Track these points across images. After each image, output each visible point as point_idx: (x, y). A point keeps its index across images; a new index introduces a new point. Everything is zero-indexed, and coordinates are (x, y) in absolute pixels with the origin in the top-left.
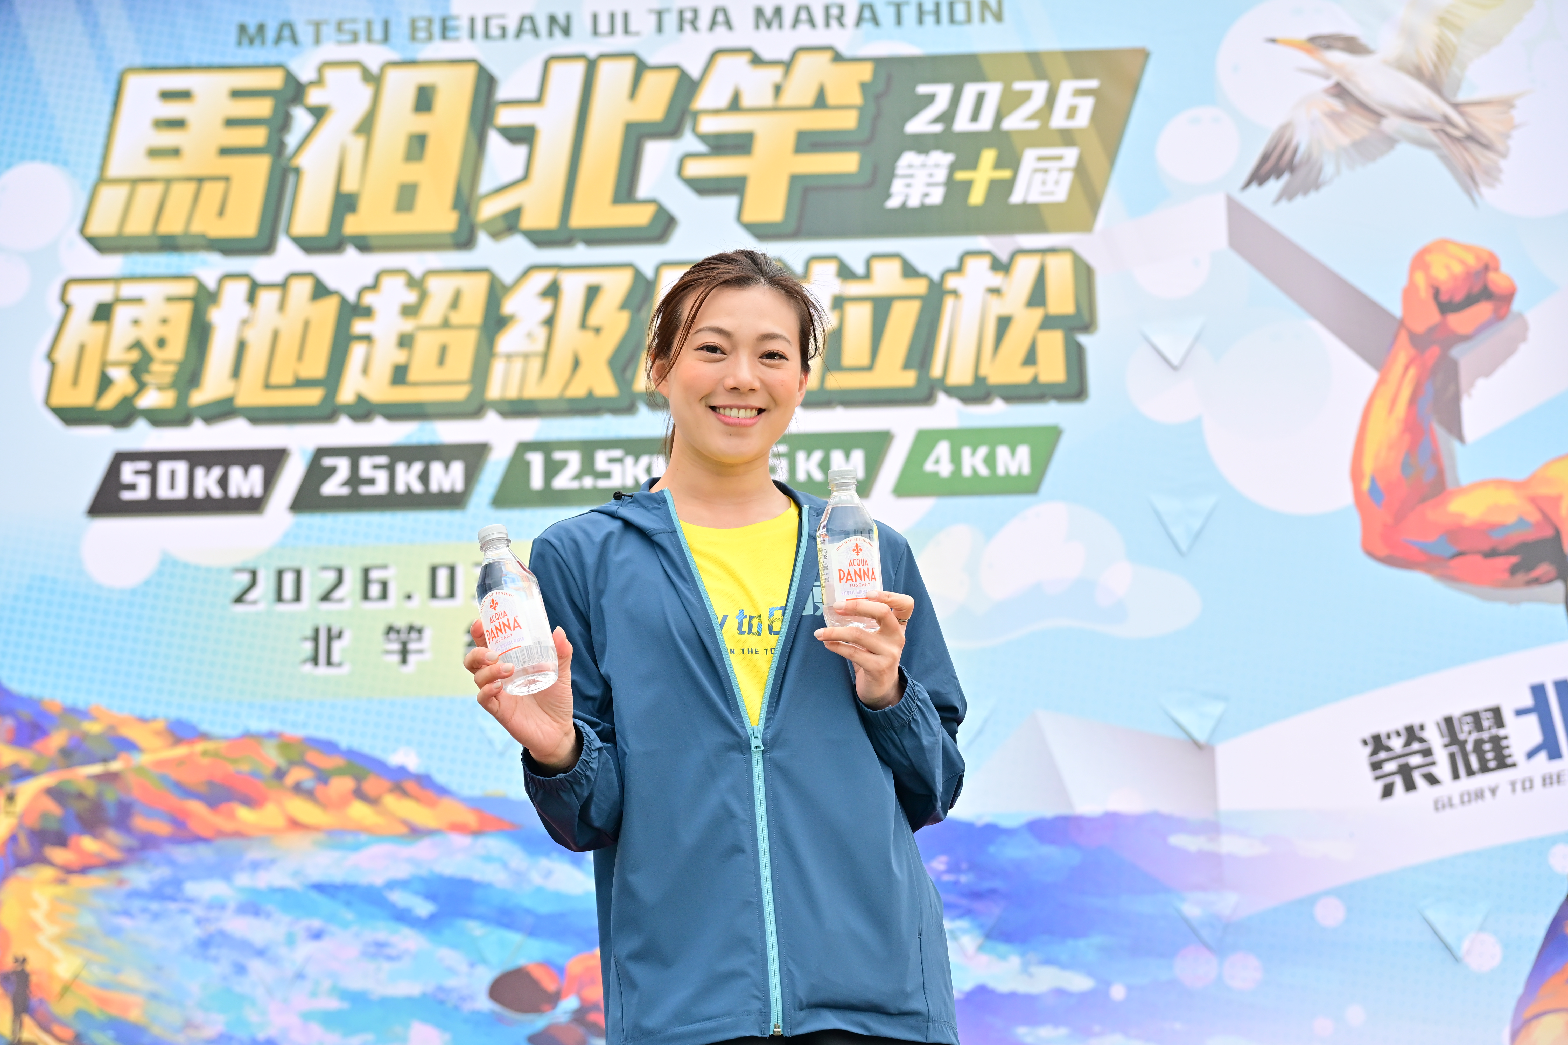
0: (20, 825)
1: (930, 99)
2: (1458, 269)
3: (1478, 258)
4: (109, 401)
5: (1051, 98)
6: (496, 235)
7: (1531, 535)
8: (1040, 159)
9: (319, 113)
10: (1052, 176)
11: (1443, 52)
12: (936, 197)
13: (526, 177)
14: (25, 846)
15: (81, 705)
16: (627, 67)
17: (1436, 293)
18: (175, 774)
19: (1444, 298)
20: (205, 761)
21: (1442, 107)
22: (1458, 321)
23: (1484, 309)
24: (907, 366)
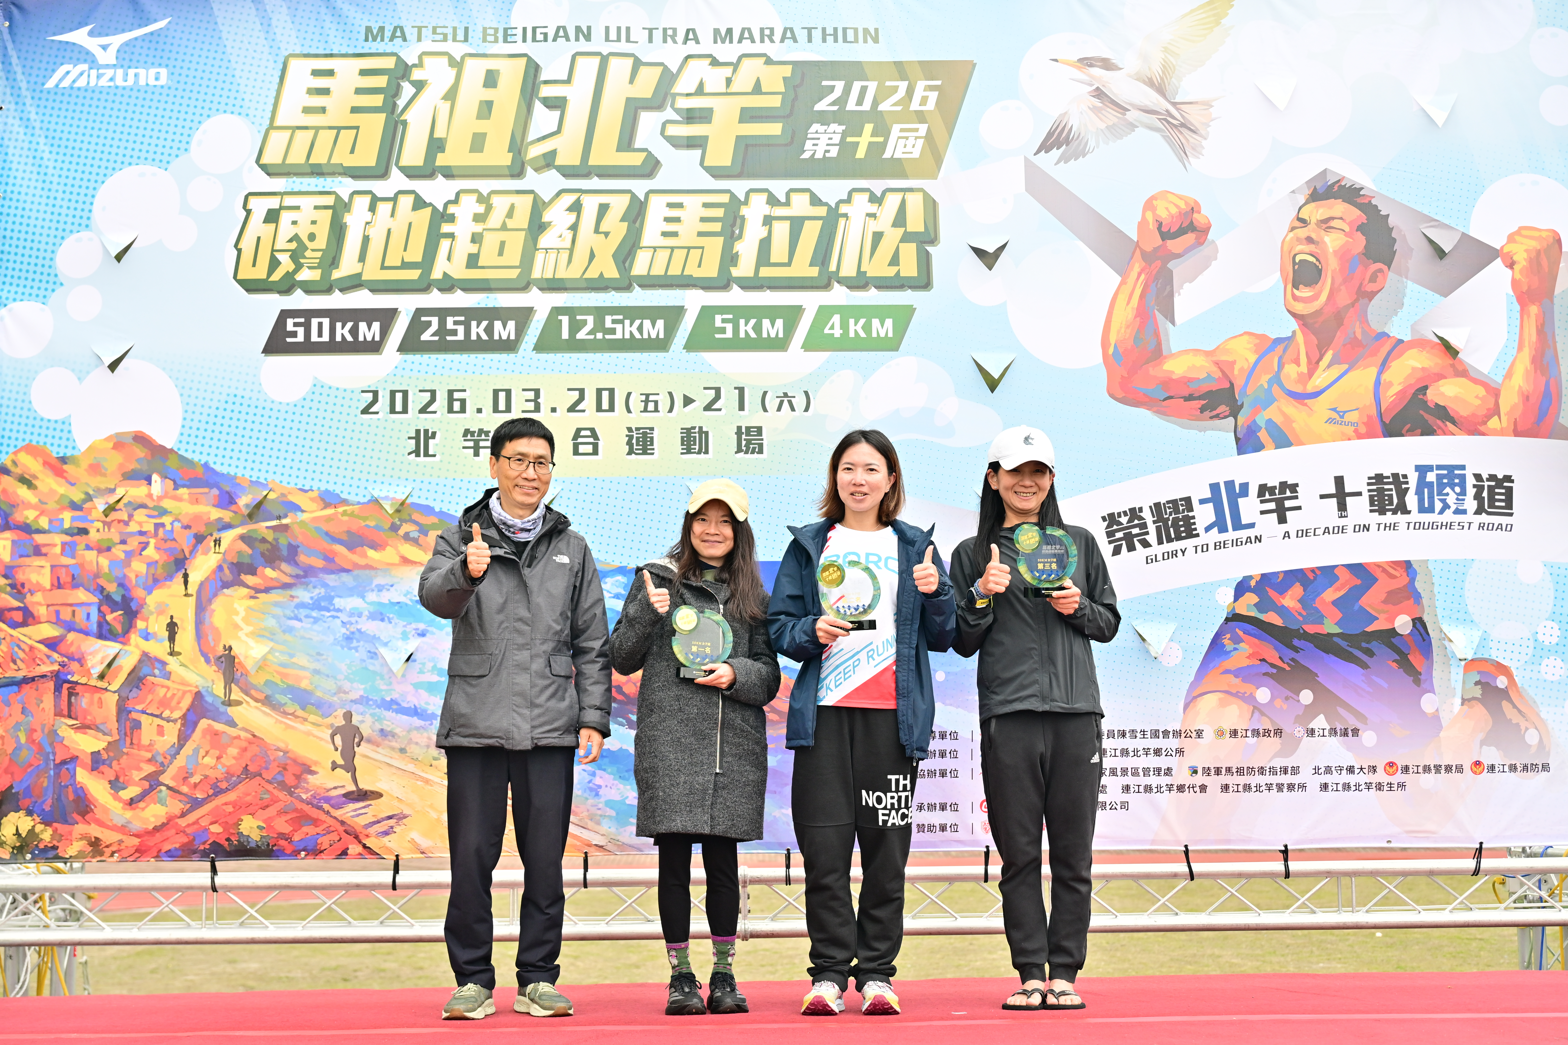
0: (224, 560)
1: (832, 89)
2: (1174, 210)
3: (1186, 203)
4: (276, 276)
5: (910, 92)
6: (536, 170)
7: (1214, 386)
8: (902, 130)
9: (419, 85)
10: (911, 141)
11: (1167, 68)
12: (834, 152)
13: (559, 131)
14: (227, 574)
15: (262, 480)
16: (630, 61)
17: (1160, 225)
18: (325, 527)
19: (1164, 229)
20: (345, 518)
21: (1164, 105)
22: (1173, 245)
23: (1190, 238)
24: (811, 265)
